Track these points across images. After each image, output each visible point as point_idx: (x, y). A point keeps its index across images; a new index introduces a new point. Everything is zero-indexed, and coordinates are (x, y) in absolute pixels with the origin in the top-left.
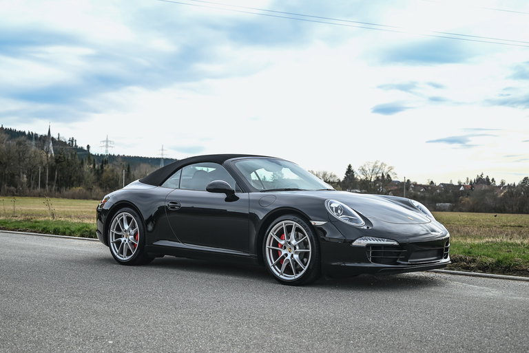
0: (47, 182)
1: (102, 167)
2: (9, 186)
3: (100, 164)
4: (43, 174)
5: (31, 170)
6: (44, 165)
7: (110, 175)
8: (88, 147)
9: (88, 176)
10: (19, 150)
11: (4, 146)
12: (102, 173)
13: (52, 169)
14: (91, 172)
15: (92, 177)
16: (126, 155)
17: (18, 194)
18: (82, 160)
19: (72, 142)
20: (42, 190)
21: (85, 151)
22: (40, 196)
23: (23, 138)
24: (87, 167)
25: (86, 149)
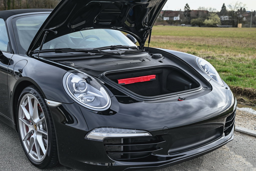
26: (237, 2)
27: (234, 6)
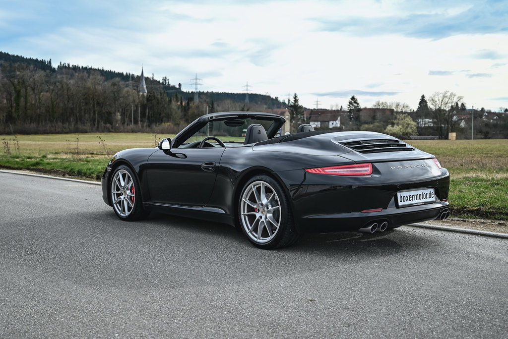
0: (139, 119)
1: (188, 104)
2: (105, 123)
3: (187, 101)
4: (136, 111)
5: (124, 108)
6: (136, 103)
7: (196, 111)
8: (180, 85)
9: (176, 113)
10: (114, 90)
11: (100, 87)
12: (189, 109)
13: (144, 107)
14: (178, 109)
15: (180, 113)
16: (214, 92)
17: (113, 130)
18: (171, 98)
19: (165, 81)
20: (135, 126)
21: (177, 88)
22: (133, 131)
23: (117, 79)
24: (175, 105)
25: (178, 87)
26: (445, 93)
27: (440, 101)
